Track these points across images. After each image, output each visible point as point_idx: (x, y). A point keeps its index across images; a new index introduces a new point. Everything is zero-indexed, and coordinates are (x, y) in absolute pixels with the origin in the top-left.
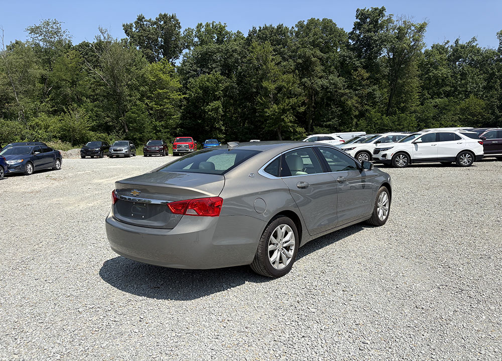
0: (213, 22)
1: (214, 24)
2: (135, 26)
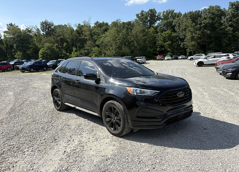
1: (170, 10)
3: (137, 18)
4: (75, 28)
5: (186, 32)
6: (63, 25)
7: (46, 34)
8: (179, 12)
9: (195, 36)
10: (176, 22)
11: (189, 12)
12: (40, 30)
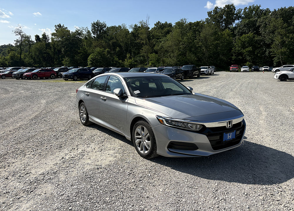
0: (253, 5)
1: (254, 6)
2: (213, 12)
3: (209, 17)
4: (131, 30)
5: (273, 36)
6: (117, 26)
7: (97, 37)
8: (267, 9)
9: (286, 40)
10: (262, 22)
11: (280, 8)
12: (91, 32)
